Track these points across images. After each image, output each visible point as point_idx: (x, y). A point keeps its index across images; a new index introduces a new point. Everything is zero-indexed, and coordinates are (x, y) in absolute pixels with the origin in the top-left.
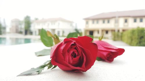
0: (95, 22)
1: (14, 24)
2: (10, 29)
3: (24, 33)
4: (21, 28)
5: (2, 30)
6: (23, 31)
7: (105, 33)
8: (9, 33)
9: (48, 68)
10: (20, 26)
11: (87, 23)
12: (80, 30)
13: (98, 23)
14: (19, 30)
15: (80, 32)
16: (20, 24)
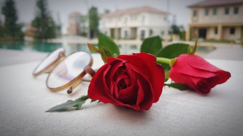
0: (211, 11)
1: (73, 22)
2: (69, 29)
3: (89, 35)
4: (84, 28)
5: (57, 31)
6: (87, 31)
7: (228, 32)
8: (67, 35)
9: (92, 101)
10: (82, 25)
11: (195, 14)
12: (182, 27)
13: (215, 13)
14: (82, 30)
15: (181, 30)
16: (83, 21)
